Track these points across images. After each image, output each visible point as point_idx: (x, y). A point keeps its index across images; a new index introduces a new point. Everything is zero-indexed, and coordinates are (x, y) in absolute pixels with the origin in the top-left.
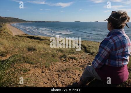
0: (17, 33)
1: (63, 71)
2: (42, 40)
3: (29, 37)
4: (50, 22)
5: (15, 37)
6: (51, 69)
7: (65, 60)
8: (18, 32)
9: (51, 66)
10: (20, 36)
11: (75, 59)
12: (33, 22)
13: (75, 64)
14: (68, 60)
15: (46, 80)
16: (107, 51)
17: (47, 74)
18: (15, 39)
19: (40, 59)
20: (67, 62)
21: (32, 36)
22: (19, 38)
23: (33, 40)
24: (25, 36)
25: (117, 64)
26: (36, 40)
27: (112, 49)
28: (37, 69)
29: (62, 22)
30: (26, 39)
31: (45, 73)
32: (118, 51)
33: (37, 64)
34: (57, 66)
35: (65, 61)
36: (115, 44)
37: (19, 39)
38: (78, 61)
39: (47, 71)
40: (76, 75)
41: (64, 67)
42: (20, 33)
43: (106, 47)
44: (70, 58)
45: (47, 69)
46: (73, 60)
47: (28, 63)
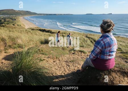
1: (70, 62)
3: (40, 30)
5: (28, 30)
6: (61, 59)
8: (30, 25)
9: (61, 57)
10: (33, 30)
16: (99, 49)
17: (58, 63)
18: (28, 32)
19: (52, 51)
21: (44, 29)
22: (31, 31)
23: (45, 33)
24: (37, 29)
25: (105, 58)
26: (47, 33)
27: (102, 47)
28: (49, 59)
30: (38, 32)
31: (56, 62)
32: (107, 49)
33: (49, 55)
34: (66, 58)
36: (105, 44)
37: (32, 32)
38: (87, 55)
39: (58, 61)
40: (80, 65)
41: (72, 59)
42: (33, 26)
43: (98, 46)
44: (79, 51)
45: (57, 59)
47: (43, 54)
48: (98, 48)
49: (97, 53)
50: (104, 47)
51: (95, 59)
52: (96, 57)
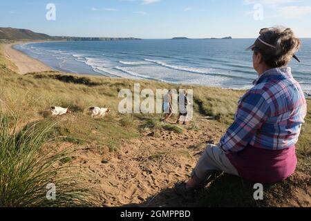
0: (29, 68)
1: (150, 158)
2: (94, 84)
3: (59, 78)
4: (112, 39)
5: (26, 78)
6: (123, 154)
7: (153, 133)
8: (31, 66)
9: (122, 148)
10: (39, 77)
11: (176, 131)
12: (68, 38)
13: (177, 144)
14: (158, 132)
15: (113, 178)
16: (258, 118)
17: (115, 165)
18: (26, 83)
19: (94, 132)
20: (158, 139)
21: (68, 74)
22: (35, 81)
23: (71, 85)
24: (50, 76)
25: (275, 145)
26: (78, 86)
27: (268, 113)
28: (90, 153)
29: (140, 39)
30: (54, 84)
31: (110, 163)
33: (89, 143)
34: (135, 148)
35: (151, 135)
36: (275, 101)
37: (36, 83)
38: (184, 136)
39: (115, 160)
40: (180, 167)
41: (153, 150)
42: (39, 68)
43: (255, 110)
44: (163, 127)
45: (113, 153)
46: (172, 132)
47: (70, 140)
48: (254, 115)
49: (249, 130)
50: (273, 111)
51: (241, 149)
52: (245, 144)
